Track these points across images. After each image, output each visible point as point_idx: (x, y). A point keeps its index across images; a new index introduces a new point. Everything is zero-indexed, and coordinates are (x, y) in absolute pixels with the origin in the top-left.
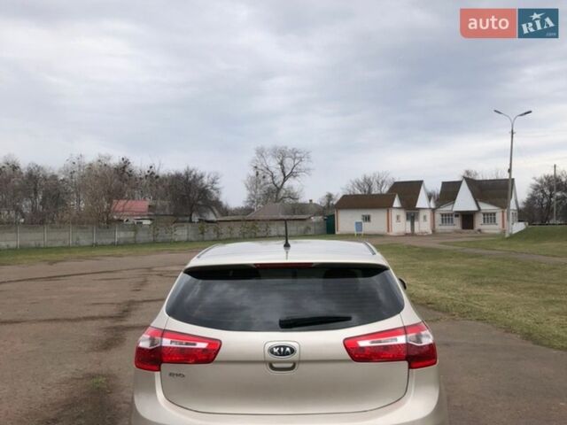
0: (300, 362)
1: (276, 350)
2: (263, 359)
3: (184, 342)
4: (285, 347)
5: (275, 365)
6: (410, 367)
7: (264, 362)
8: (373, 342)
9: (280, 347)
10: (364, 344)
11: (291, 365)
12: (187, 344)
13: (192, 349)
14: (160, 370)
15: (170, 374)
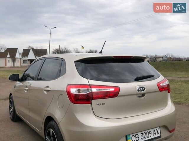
1: (140, 89)
4: (142, 88)
10: (161, 85)
14: (91, 103)
15: (97, 104)
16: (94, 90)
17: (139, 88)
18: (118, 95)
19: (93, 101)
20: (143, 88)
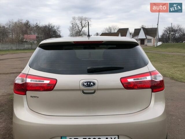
1: (85, 84)
2: (79, 89)
3: (38, 80)
4: (90, 82)
5: (85, 91)
9: (88, 82)
11: (93, 91)
13: (42, 84)
14: (26, 94)
15: (31, 97)
16: (29, 81)
17: (86, 82)
18: (54, 89)
19: (28, 92)
20: (92, 83)
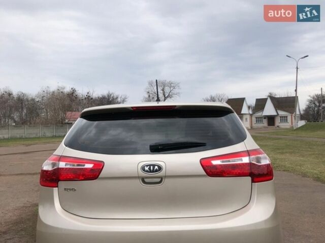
0: (166, 177)
3: (76, 164)
5: (146, 180)
6: (253, 181)
7: (138, 177)
8: (223, 162)
9: (150, 165)
10: (216, 162)
11: (159, 180)
12: (78, 165)
13: (82, 169)
14: (57, 186)
15: (65, 189)
18: (99, 177)
19: (60, 183)
